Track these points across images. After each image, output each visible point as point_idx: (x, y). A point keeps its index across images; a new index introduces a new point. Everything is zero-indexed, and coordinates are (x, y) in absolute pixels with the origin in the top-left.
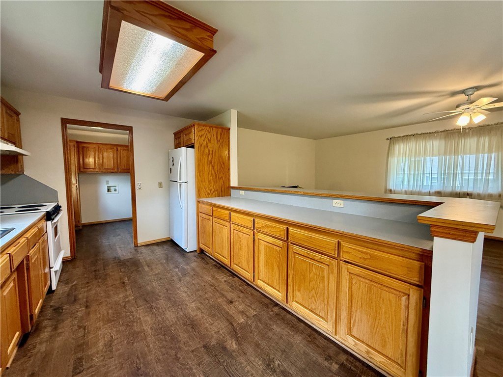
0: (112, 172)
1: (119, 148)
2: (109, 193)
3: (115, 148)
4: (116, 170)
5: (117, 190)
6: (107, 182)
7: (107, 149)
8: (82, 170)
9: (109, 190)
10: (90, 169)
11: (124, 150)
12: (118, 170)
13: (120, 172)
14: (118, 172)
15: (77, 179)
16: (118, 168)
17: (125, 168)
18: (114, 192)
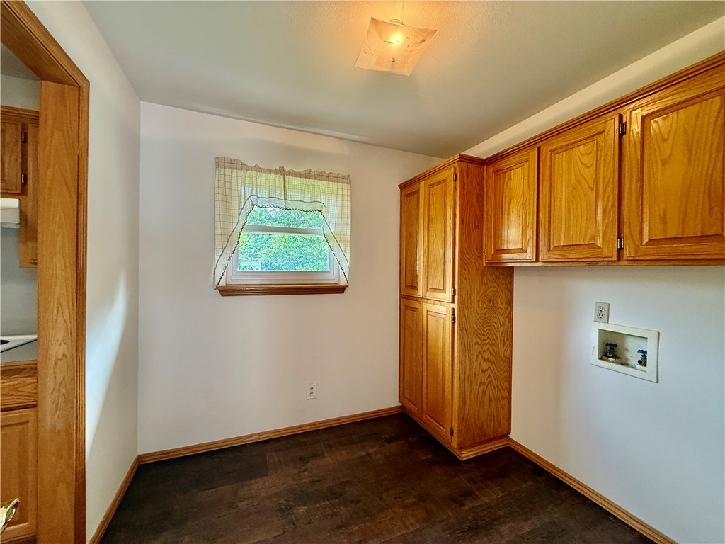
3: (612, 121)
4: (609, 251)
5: (650, 359)
6: (602, 312)
7: (569, 147)
8: (490, 256)
10: (509, 250)
12: (620, 250)
13: (635, 261)
14: (622, 263)
15: (456, 287)
16: (619, 237)
17: (665, 231)
18: (639, 367)
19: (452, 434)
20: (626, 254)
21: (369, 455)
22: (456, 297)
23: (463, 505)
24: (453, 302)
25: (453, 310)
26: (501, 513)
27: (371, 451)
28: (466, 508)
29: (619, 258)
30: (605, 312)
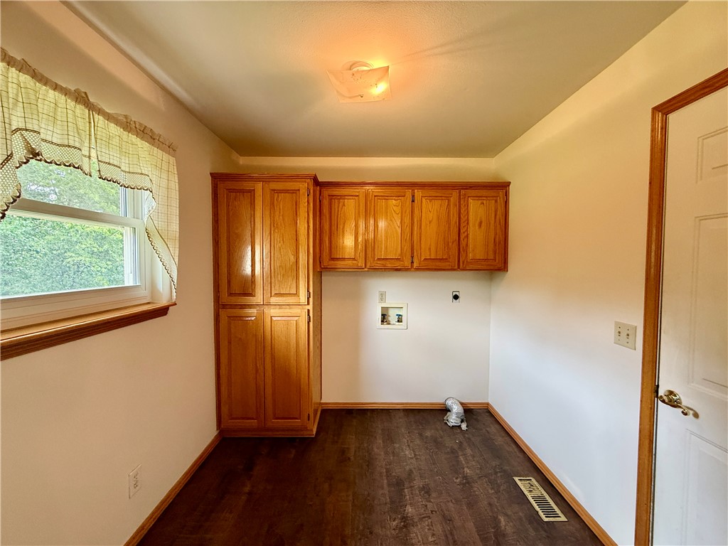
0: (397, 270)
1: (418, 193)
2: (385, 326)
3: (409, 193)
4: (407, 263)
5: (404, 319)
6: (382, 296)
7: (386, 198)
8: (326, 262)
9: (384, 318)
10: (344, 259)
11: (432, 198)
12: (412, 262)
13: (418, 269)
14: (413, 269)
15: (311, 291)
16: (412, 257)
17: (430, 255)
18: (397, 323)
19: (309, 420)
20: (415, 265)
21: (250, 493)
22: (311, 299)
23: (349, 459)
24: (308, 304)
25: (308, 310)
26: (365, 445)
27: (247, 489)
28: (352, 458)
29: (412, 266)
30: (384, 297)
